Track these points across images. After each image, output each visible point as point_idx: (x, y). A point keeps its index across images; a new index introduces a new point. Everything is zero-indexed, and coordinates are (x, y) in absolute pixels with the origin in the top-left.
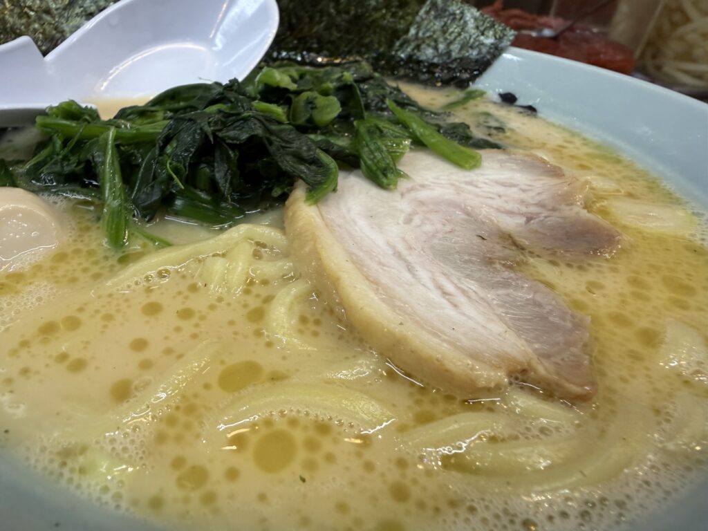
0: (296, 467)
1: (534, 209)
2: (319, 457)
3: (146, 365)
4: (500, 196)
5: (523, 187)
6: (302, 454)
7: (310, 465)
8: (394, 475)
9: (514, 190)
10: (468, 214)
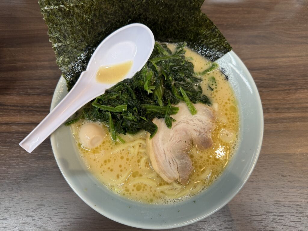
0: (141, 190)
1: (202, 131)
2: (145, 189)
3: (121, 171)
4: (197, 125)
5: (204, 123)
6: (142, 189)
7: (143, 190)
8: (154, 192)
9: (201, 123)
10: (186, 133)
